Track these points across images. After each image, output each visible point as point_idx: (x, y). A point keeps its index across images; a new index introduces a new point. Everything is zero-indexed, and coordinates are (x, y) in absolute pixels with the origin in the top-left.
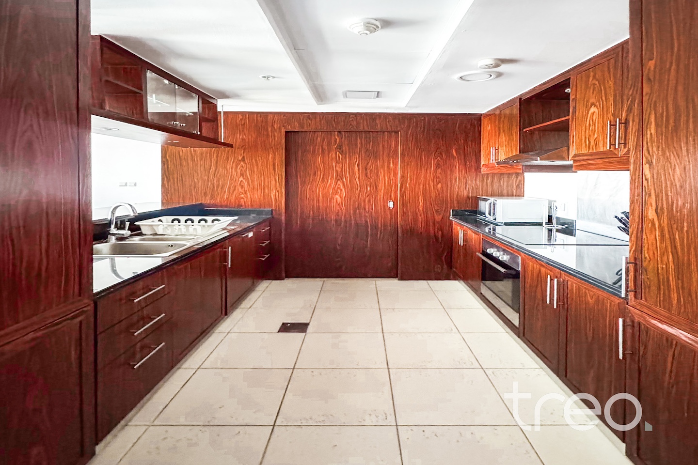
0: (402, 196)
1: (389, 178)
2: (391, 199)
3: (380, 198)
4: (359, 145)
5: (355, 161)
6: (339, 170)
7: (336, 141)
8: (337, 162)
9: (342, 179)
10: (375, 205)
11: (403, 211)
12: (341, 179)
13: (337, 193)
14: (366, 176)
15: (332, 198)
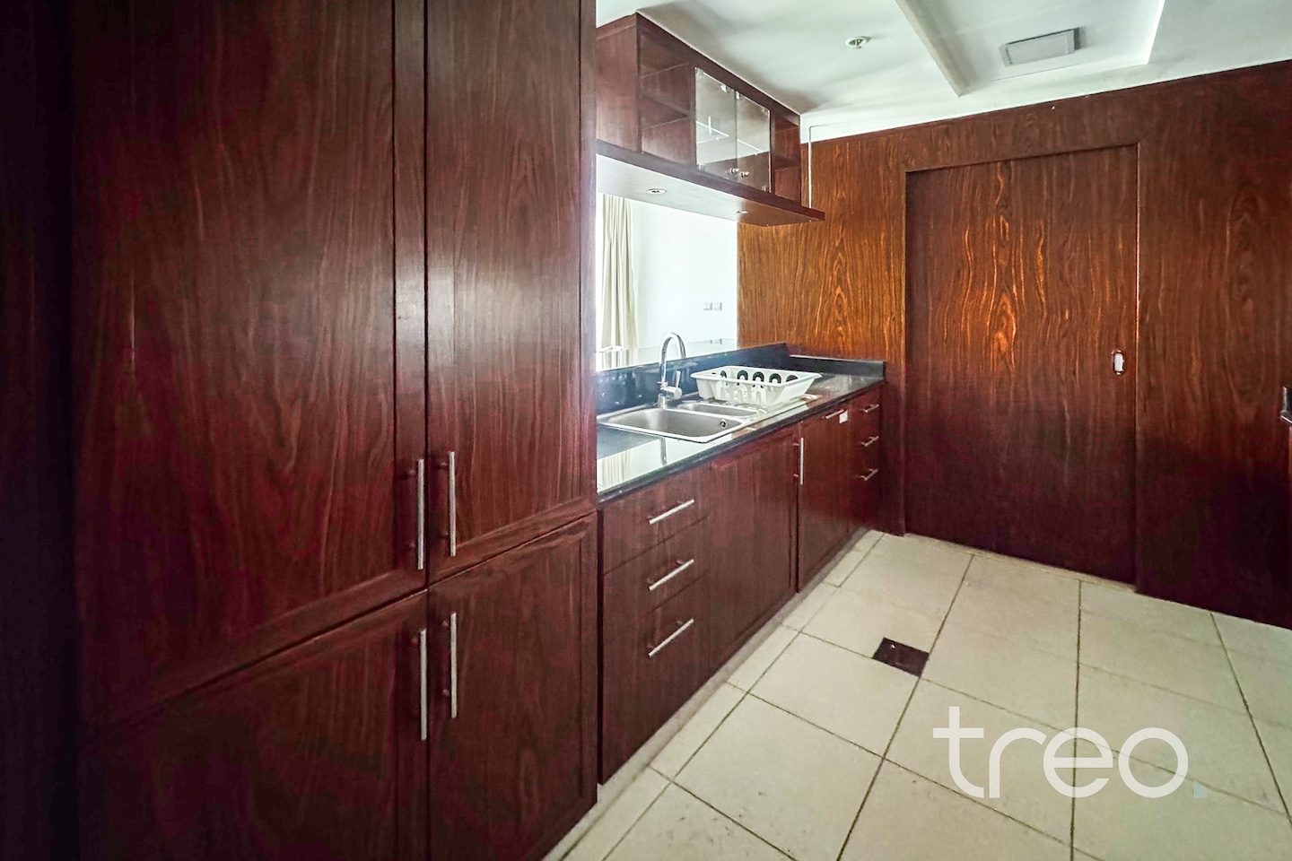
0: (1145, 337)
1: (1114, 282)
2: (1117, 346)
3: (1093, 342)
4: (1045, 193)
5: (1038, 236)
6: (1004, 263)
7: (998, 188)
8: (1000, 244)
9: (1010, 289)
10: (1081, 364)
11: (1149, 383)
12: (1008, 287)
13: (1000, 326)
14: (1061, 278)
15: (990, 339)
